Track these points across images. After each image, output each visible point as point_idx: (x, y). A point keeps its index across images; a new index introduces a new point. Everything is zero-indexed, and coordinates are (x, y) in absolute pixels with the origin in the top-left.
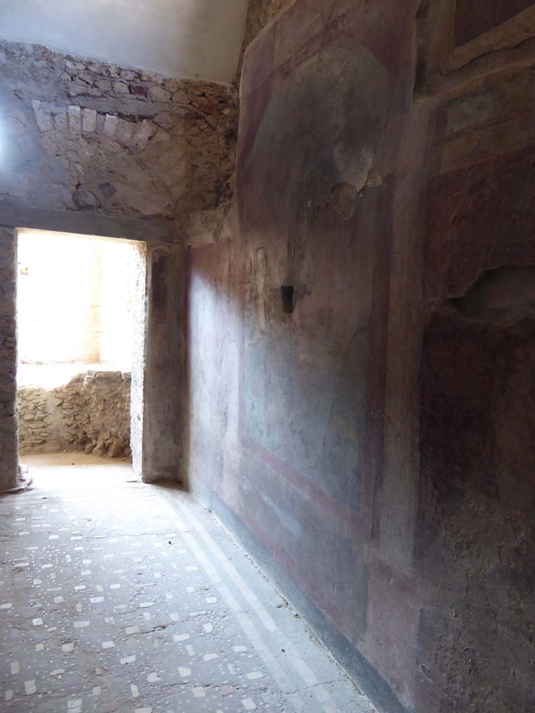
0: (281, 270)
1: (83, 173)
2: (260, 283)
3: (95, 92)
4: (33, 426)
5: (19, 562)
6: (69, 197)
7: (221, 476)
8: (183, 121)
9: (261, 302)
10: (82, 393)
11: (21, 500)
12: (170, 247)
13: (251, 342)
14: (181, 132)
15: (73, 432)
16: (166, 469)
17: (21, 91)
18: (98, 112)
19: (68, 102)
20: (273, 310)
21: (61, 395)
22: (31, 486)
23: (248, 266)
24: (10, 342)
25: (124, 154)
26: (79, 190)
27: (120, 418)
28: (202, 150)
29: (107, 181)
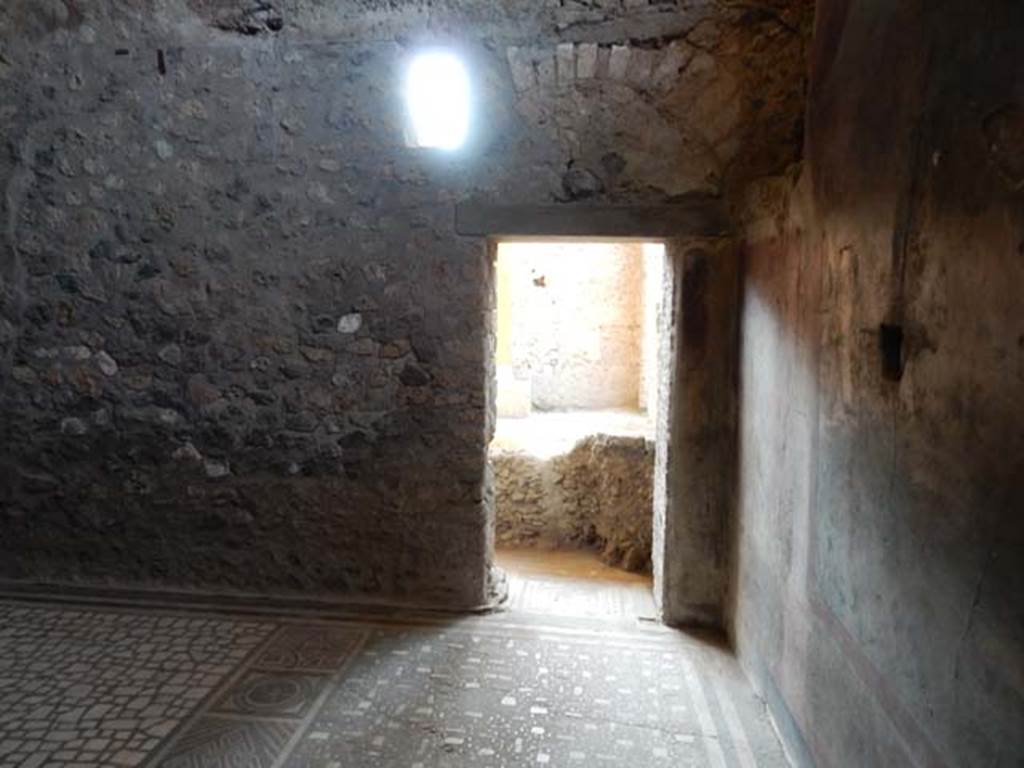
0: (882, 291)
1: (578, 143)
2: (846, 314)
3: (596, 15)
4: (524, 510)
5: (451, 735)
6: (557, 185)
7: (780, 648)
8: (737, 31)
9: (845, 351)
10: (590, 467)
11: (483, 629)
12: (711, 242)
13: (828, 423)
14: (734, 49)
15: (576, 523)
16: (704, 607)
17: (491, 39)
18: (600, 45)
19: (555, 39)
20: (865, 370)
21: (563, 468)
22: (503, 606)
23: (826, 280)
24: (477, 398)
25: (640, 104)
26: (573, 169)
27: (641, 511)
28: (771, 73)
29: (611, 150)
